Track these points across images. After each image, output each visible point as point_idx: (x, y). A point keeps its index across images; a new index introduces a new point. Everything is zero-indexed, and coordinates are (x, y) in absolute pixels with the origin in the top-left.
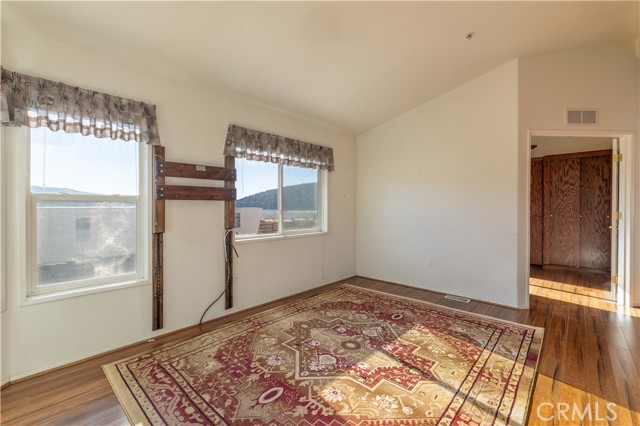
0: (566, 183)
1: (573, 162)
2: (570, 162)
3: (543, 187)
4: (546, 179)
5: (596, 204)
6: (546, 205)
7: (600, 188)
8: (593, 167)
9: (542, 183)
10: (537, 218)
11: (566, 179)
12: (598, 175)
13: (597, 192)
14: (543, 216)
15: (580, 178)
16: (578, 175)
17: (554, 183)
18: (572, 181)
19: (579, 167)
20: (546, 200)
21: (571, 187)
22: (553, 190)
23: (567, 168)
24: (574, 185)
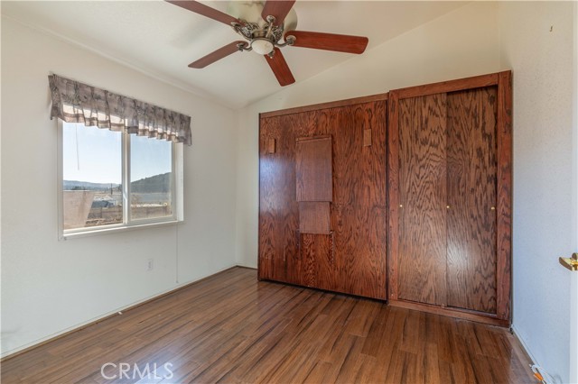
0: (425, 142)
1: (436, 101)
2: (430, 102)
3: (387, 151)
4: (393, 136)
5: (472, 184)
6: (393, 186)
7: (480, 153)
8: (468, 111)
9: (387, 144)
10: (378, 211)
11: (423, 134)
12: (477, 126)
13: (475, 161)
14: (387, 206)
15: (447, 133)
16: (444, 127)
17: (404, 143)
18: (433, 138)
19: (444, 110)
20: (393, 176)
21: (433, 150)
22: (403, 155)
23: (425, 112)
24: (436, 146)
